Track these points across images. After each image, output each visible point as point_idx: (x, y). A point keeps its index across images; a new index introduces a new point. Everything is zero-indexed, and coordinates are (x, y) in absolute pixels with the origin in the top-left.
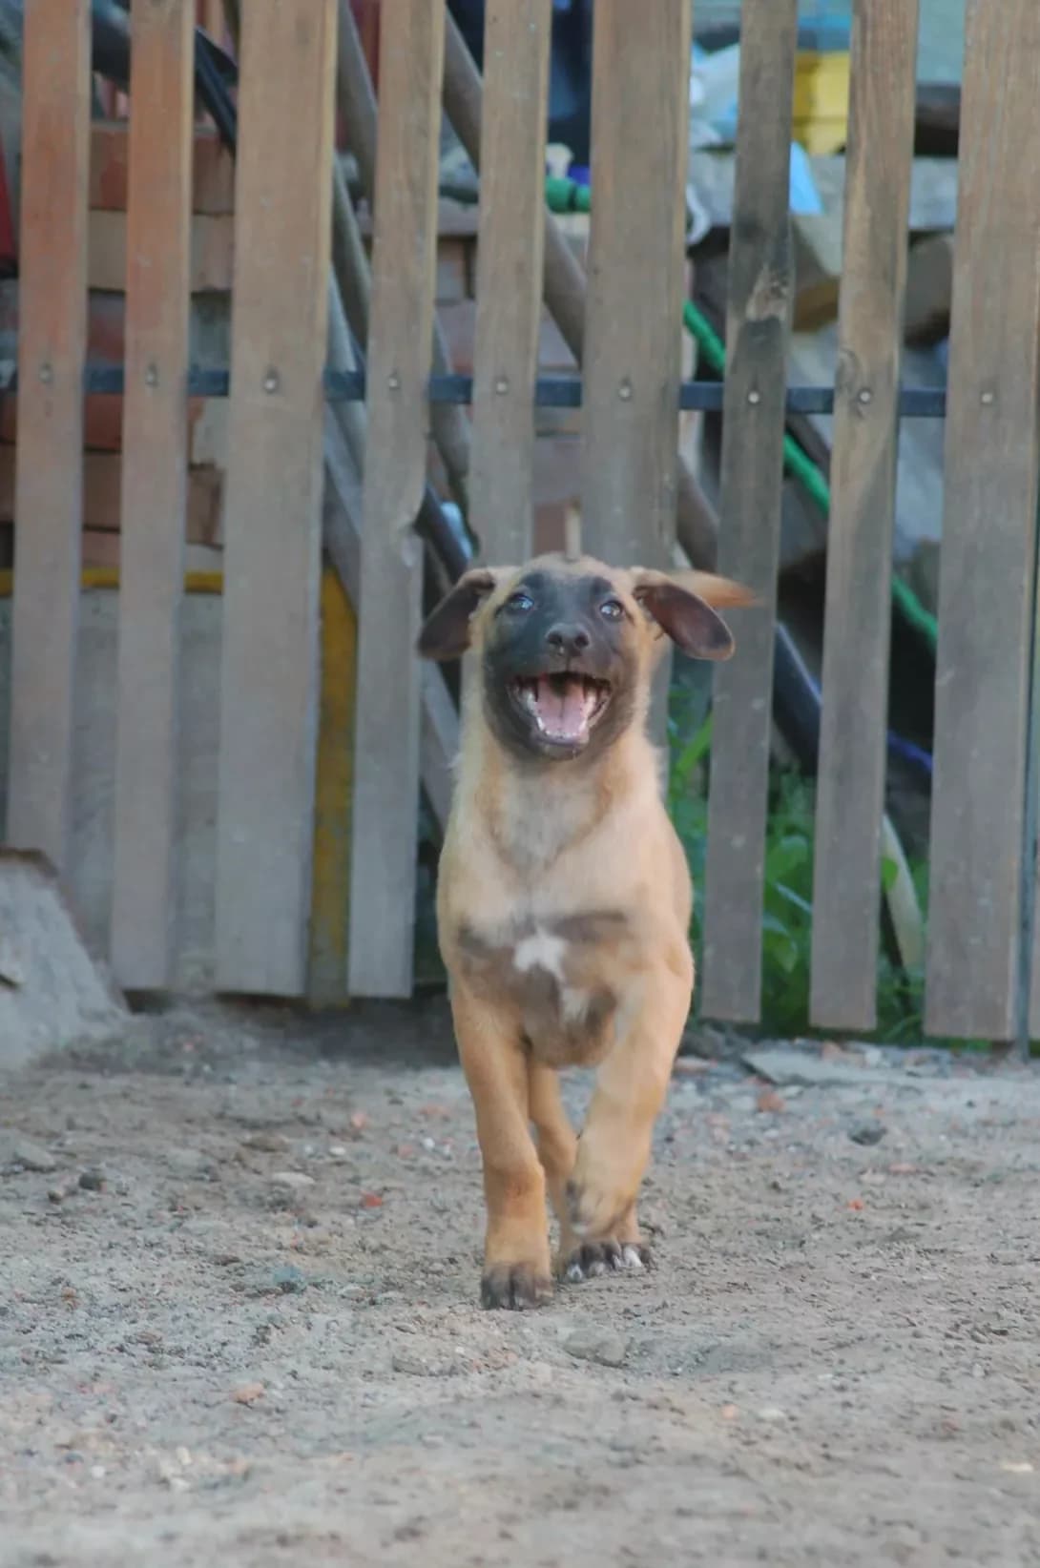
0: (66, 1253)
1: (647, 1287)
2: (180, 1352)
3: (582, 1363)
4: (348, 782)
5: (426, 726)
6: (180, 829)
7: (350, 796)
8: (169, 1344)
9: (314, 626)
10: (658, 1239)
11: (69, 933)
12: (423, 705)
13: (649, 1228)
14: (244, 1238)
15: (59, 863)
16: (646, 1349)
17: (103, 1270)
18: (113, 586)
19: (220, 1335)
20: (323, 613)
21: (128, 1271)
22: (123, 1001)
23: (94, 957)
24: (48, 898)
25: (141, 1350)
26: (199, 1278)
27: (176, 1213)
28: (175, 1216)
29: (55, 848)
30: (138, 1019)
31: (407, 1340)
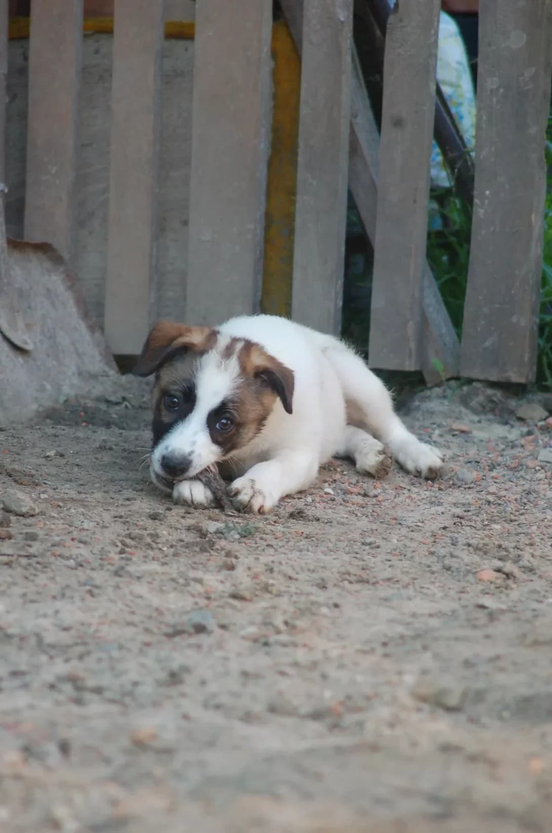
0: (24, 595)
1: (488, 637)
2: (98, 691)
3: (426, 707)
4: (292, 192)
5: (354, 149)
6: (160, 227)
7: (293, 203)
8: (91, 683)
9: (267, 66)
10: (510, 582)
11: (73, 309)
12: (353, 132)
13: (504, 573)
14: (173, 580)
15: (66, 255)
16: (480, 696)
17: (50, 612)
18: (108, 31)
19: (133, 676)
20: (274, 54)
21: (71, 613)
22: (114, 364)
23: (92, 328)
24: (56, 281)
25: (68, 688)
26: (130, 618)
27: (123, 556)
28: (123, 558)
29: (61, 243)
30: (124, 379)
31: (284, 684)
